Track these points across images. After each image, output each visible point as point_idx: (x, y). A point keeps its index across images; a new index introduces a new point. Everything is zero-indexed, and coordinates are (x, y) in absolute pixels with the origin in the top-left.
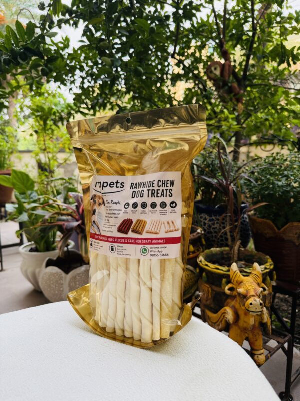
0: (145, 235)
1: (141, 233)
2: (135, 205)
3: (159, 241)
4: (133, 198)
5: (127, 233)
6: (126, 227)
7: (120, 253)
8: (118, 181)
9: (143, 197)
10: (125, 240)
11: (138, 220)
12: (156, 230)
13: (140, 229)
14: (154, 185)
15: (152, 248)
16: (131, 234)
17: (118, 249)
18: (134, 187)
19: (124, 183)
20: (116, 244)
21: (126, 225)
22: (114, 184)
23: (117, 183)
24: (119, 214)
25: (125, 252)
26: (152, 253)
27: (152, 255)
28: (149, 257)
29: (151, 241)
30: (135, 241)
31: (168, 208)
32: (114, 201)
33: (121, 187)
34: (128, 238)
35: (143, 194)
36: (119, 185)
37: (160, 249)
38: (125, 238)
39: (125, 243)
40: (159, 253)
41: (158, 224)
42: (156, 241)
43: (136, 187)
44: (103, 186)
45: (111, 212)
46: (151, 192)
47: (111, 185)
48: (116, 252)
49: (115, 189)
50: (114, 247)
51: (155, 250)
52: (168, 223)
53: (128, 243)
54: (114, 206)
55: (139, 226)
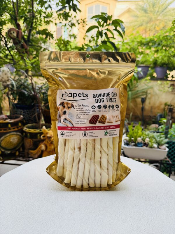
0: (107, 124)
1: (104, 123)
2: (99, 107)
3: (113, 127)
4: (96, 103)
5: (95, 124)
6: (95, 120)
7: (91, 136)
8: (83, 93)
9: (104, 102)
10: (94, 128)
11: (103, 115)
12: (111, 121)
13: (104, 121)
14: (109, 95)
15: (110, 131)
16: (98, 124)
17: (89, 134)
18: (95, 96)
19: (87, 94)
20: (88, 131)
21: (94, 119)
22: (81, 95)
23: (83, 94)
24: (89, 112)
25: (94, 135)
26: (110, 134)
27: (110, 135)
28: (108, 136)
29: (110, 127)
30: (101, 128)
31: (115, 108)
32: (84, 105)
33: (86, 97)
34: (96, 127)
35: (103, 100)
36: (84, 95)
37: (113, 132)
38: (94, 127)
39: (94, 130)
40: (113, 134)
41: (112, 118)
42: (111, 127)
43: (96, 97)
44: (74, 96)
45: (83, 111)
46: (108, 99)
47: (79, 95)
48: (88, 136)
49: (82, 98)
50: (86, 133)
51: (111, 132)
52: (116, 117)
53: (96, 130)
54: (85, 108)
55: (103, 119)
